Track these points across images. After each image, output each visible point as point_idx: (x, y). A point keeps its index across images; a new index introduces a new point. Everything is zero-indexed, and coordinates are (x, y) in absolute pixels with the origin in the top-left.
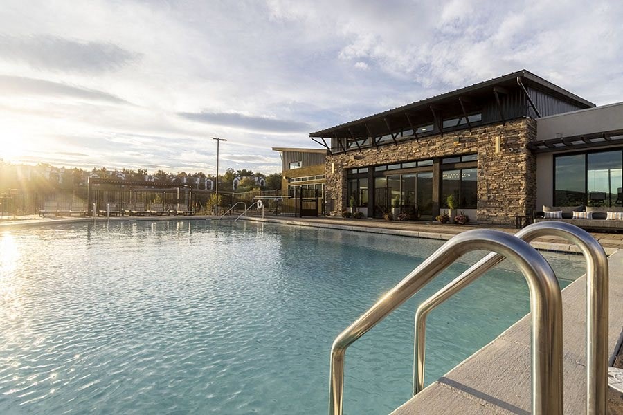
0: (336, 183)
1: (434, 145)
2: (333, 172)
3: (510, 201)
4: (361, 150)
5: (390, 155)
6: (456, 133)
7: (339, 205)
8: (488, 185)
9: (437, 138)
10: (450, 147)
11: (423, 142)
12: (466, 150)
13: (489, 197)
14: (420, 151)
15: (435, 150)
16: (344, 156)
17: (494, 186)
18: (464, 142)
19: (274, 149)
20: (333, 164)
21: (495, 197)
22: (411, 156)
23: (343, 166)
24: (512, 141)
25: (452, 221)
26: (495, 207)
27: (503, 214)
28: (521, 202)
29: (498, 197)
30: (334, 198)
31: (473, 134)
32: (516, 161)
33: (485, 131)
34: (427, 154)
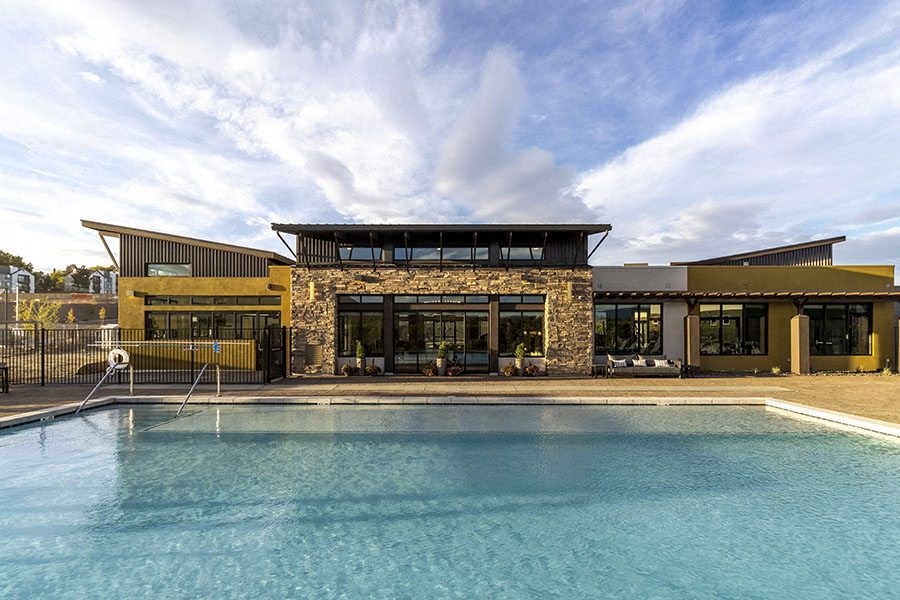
0: (317, 318)
1: (497, 279)
2: (312, 297)
3: (579, 349)
4: (375, 268)
5: (431, 282)
6: (525, 269)
7: (327, 354)
8: (559, 332)
9: (500, 271)
10: (518, 285)
11: (482, 273)
12: (534, 292)
13: (560, 345)
14: (477, 284)
15: (497, 286)
16: (339, 274)
17: (564, 333)
18: (533, 281)
19: (86, 223)
20: (312, 285)
21: (565, 345)
22: (465, 289)
23: (335, 289)
24: (580, 289)
25: (521, 372)
26: (566, 356)
27: (573, 362)
28: (588, 351)
29: (568, 345)
30: (316, 342)
31: (543, 274)
32: (584, 310)
33: (555, 274)
34: (488, 289)
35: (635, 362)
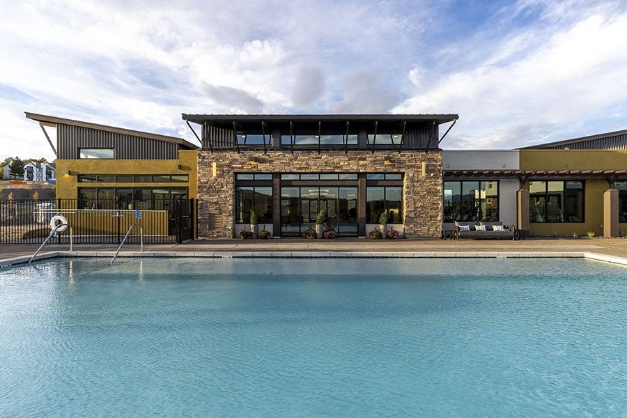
0: (219, 191)
1: (365, 159)
2: (214, 175)
3: (431, 217)
4: (266, 151)
5: (311, 162)
6: (387, 152)
7: (226, 221)
8: (415, 203)
9: (367, 153)
10: (381, 165)
11: (352, 155)
12: (395, 170)
13: (416, 214)
14: (349, 164)
15: (365, 166)
16: (236, 155)
17: (419, 204)
18: (394, 162)
19: (29, 115)
20: (214, 165)
21: (420, 214)
22: (338, 168)
23: (233, 168)
24: (432, 168)
25: (384, 235)
26: (421, 223)
27: (426, 228)
28: (439, 218)
29: (423, 214)
31: (402, 156)
32: (436, 185)
33: (412, 156)
34: (357, 168)
35: (477, 228)
